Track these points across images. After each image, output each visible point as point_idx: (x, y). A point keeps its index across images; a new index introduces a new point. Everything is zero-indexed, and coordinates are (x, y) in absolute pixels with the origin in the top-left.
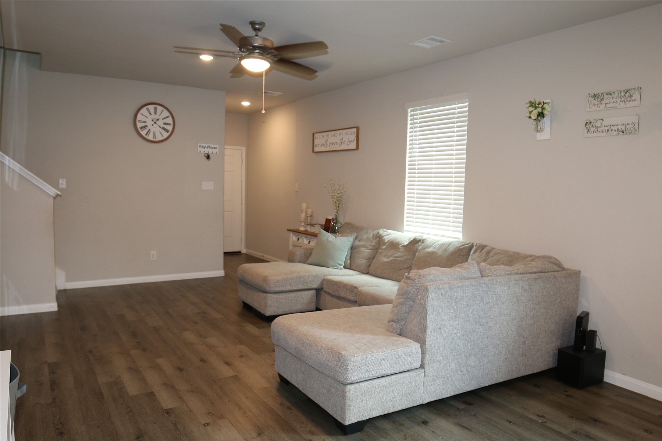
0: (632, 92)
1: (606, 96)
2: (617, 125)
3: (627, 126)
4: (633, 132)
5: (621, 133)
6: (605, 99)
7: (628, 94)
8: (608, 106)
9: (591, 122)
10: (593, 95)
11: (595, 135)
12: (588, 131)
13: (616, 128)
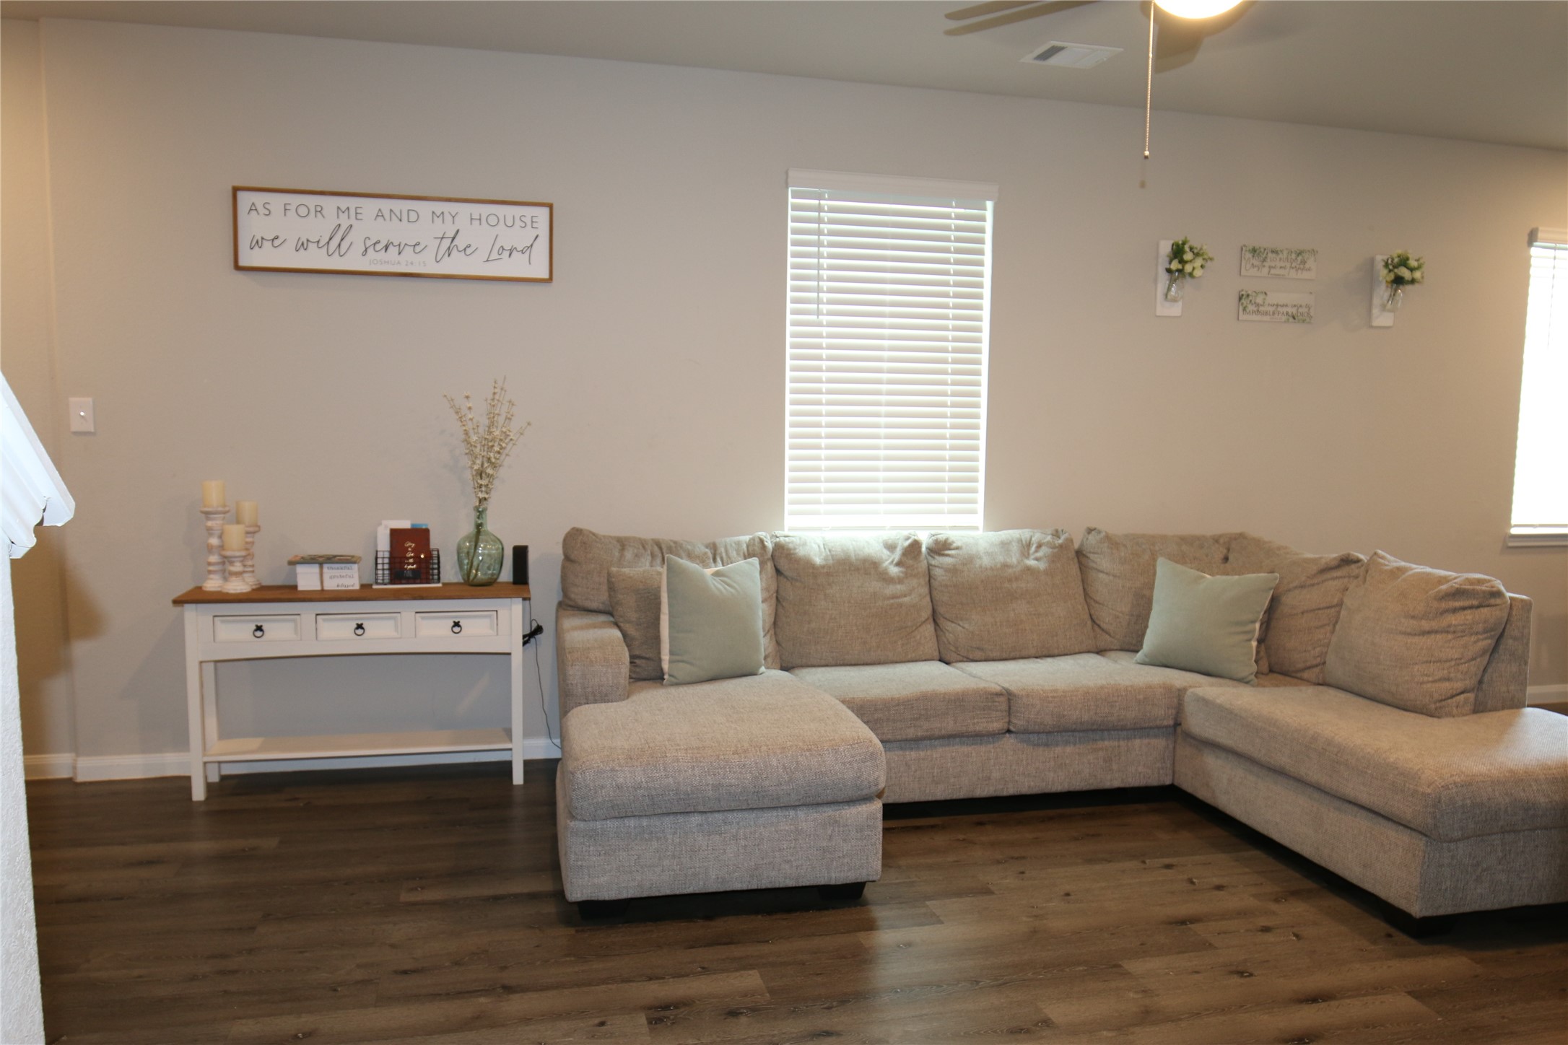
0: (1307, 256)
1: (1270, 255)
2: (1287, 306)
3: (1300, 310)
4: (1308, 320)
5: (1291, 319)
6: (1269, 260)
7: (1300, 258)
8: (1273, 271)
9: (1248, 296)
10: (1251, 248)
11: (1255, 317)
12: (1244, 309)
13: (1285, 310)
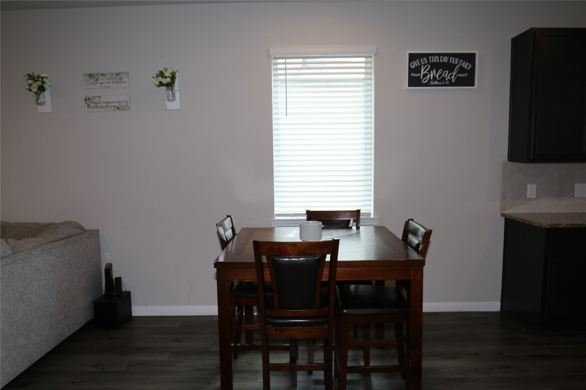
0: (122, 75)
1: (100, 77)
2: (113, 102)
3: (121, 104)
4: (127, 109)
5: (117, 109)
6: (99, 79)
7: (118, 77)
8: (103, 85)
9: (89, 99)
10: (88, 74)
11: (94, 109)
12: (88, 106)
13: (112, 104)
